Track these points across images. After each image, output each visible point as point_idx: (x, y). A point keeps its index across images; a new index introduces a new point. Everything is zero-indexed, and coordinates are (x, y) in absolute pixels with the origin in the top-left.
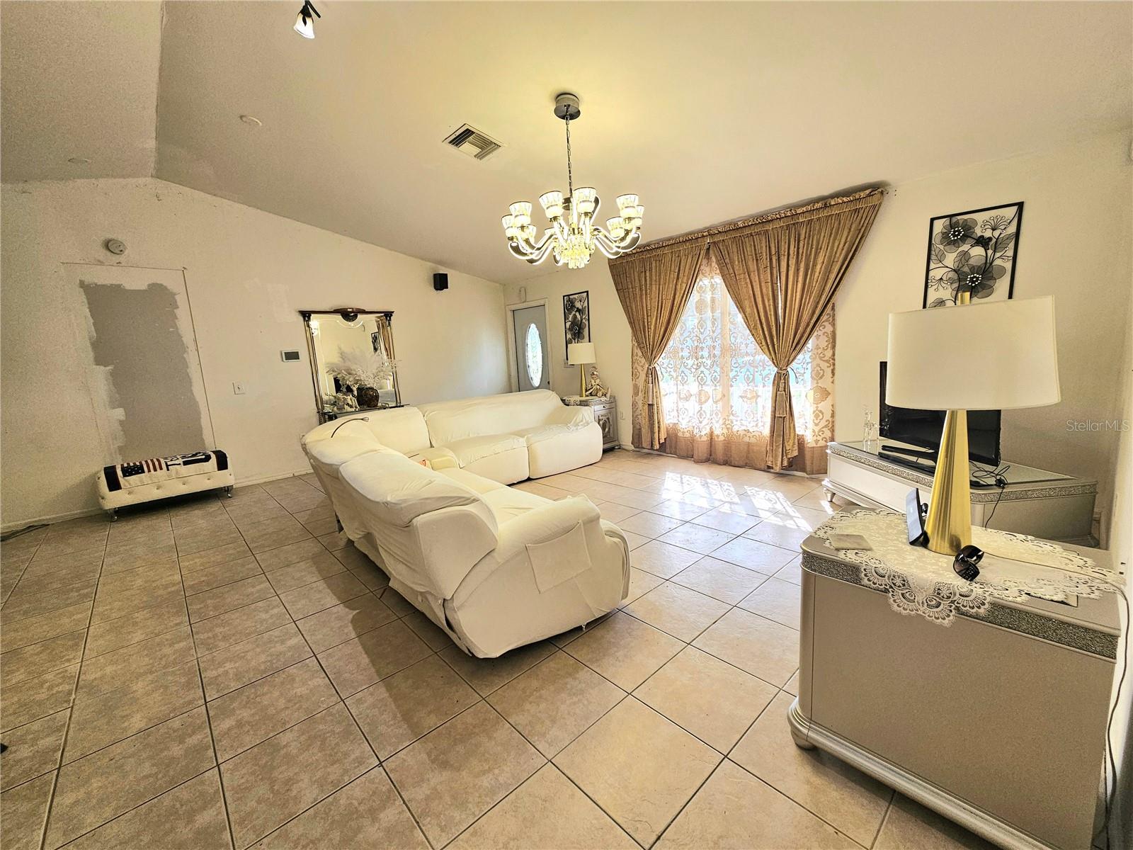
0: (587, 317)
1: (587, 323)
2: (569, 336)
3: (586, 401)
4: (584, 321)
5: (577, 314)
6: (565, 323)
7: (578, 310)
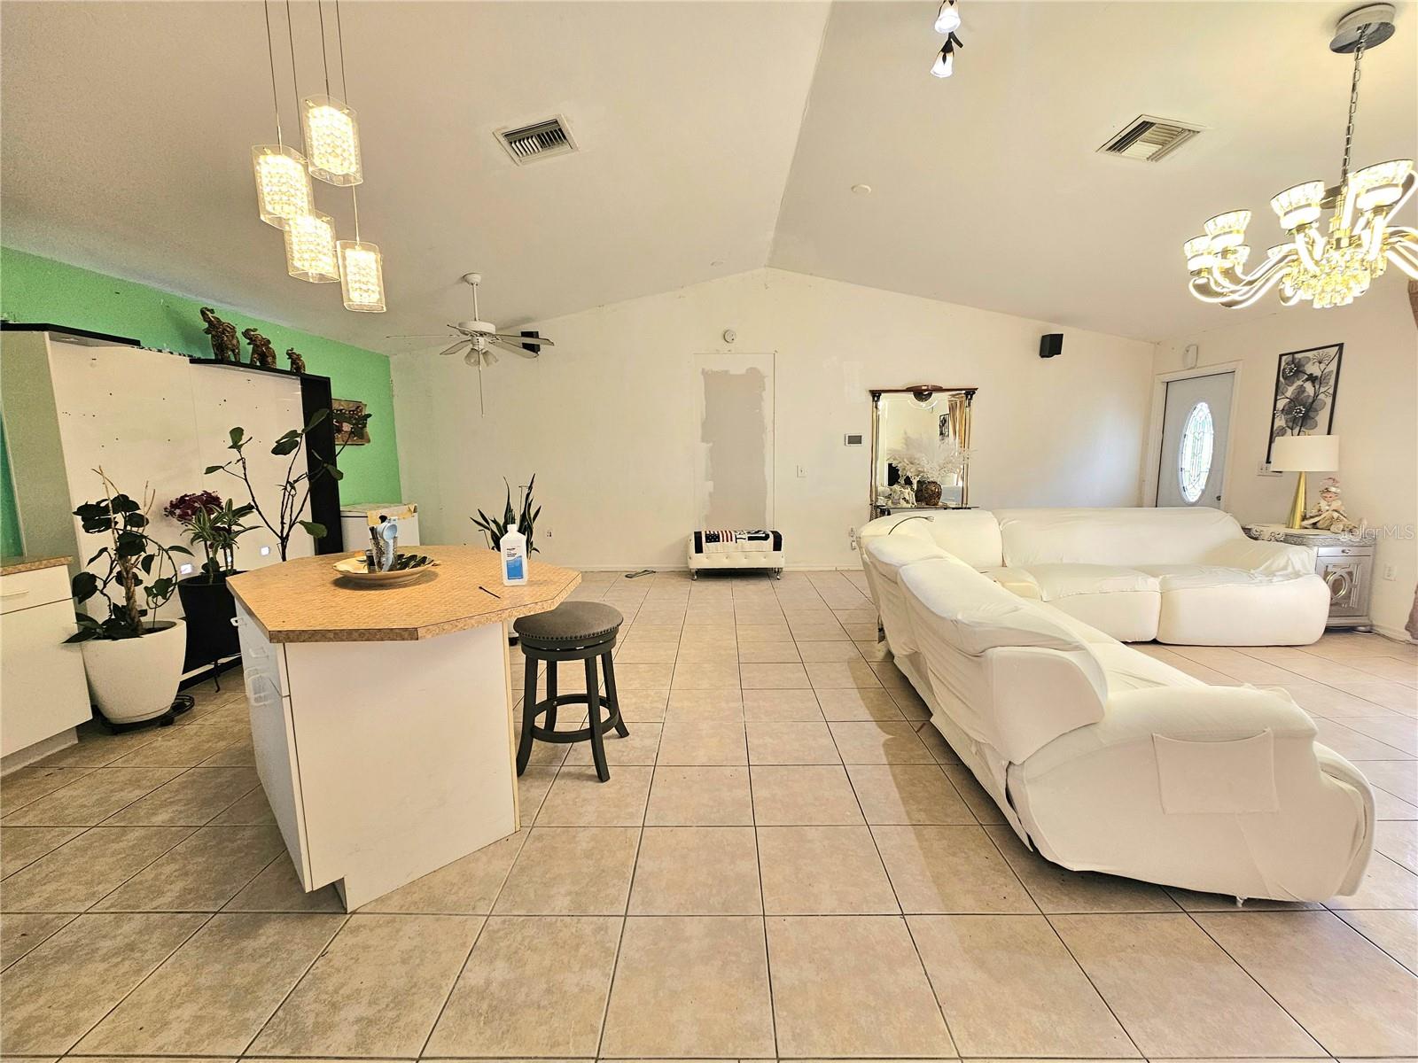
0: (1331, 391)
1: (1329, 401)
2: (1280, 422)
3: (1299, 536)
4: (1322, 396)
5: (1308, 386)
6: (1276, 400)
7: (1312, 378)
